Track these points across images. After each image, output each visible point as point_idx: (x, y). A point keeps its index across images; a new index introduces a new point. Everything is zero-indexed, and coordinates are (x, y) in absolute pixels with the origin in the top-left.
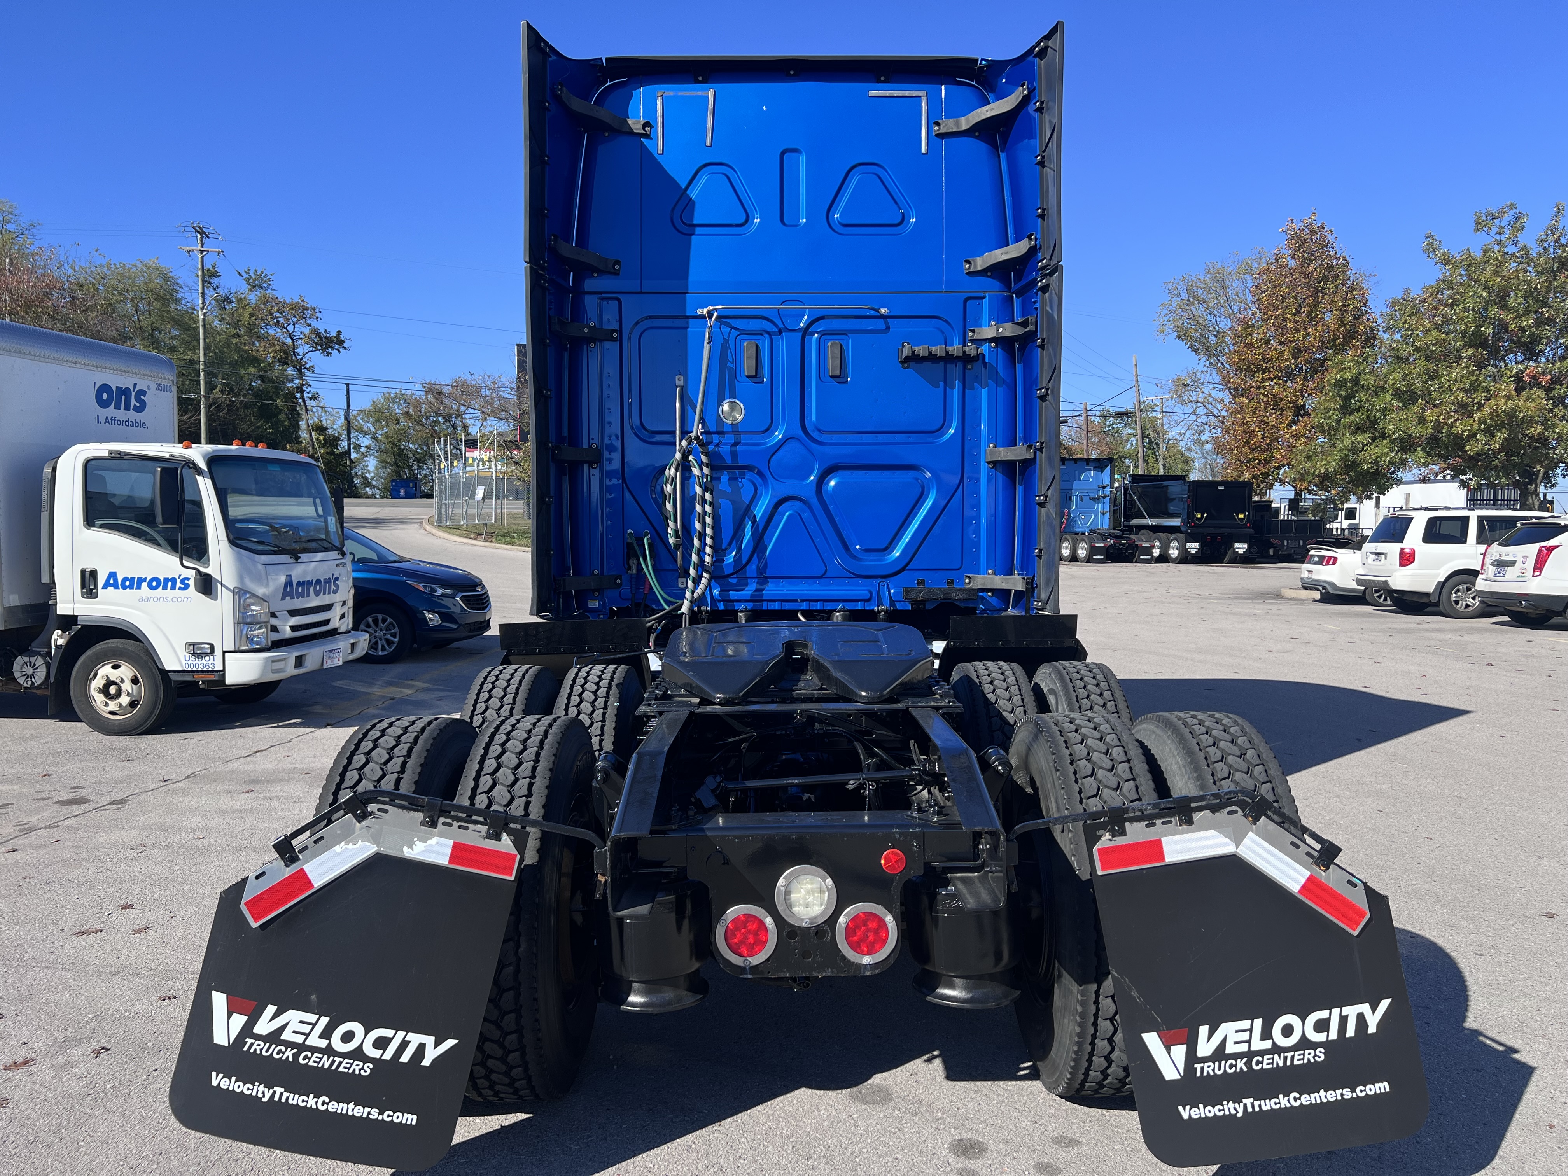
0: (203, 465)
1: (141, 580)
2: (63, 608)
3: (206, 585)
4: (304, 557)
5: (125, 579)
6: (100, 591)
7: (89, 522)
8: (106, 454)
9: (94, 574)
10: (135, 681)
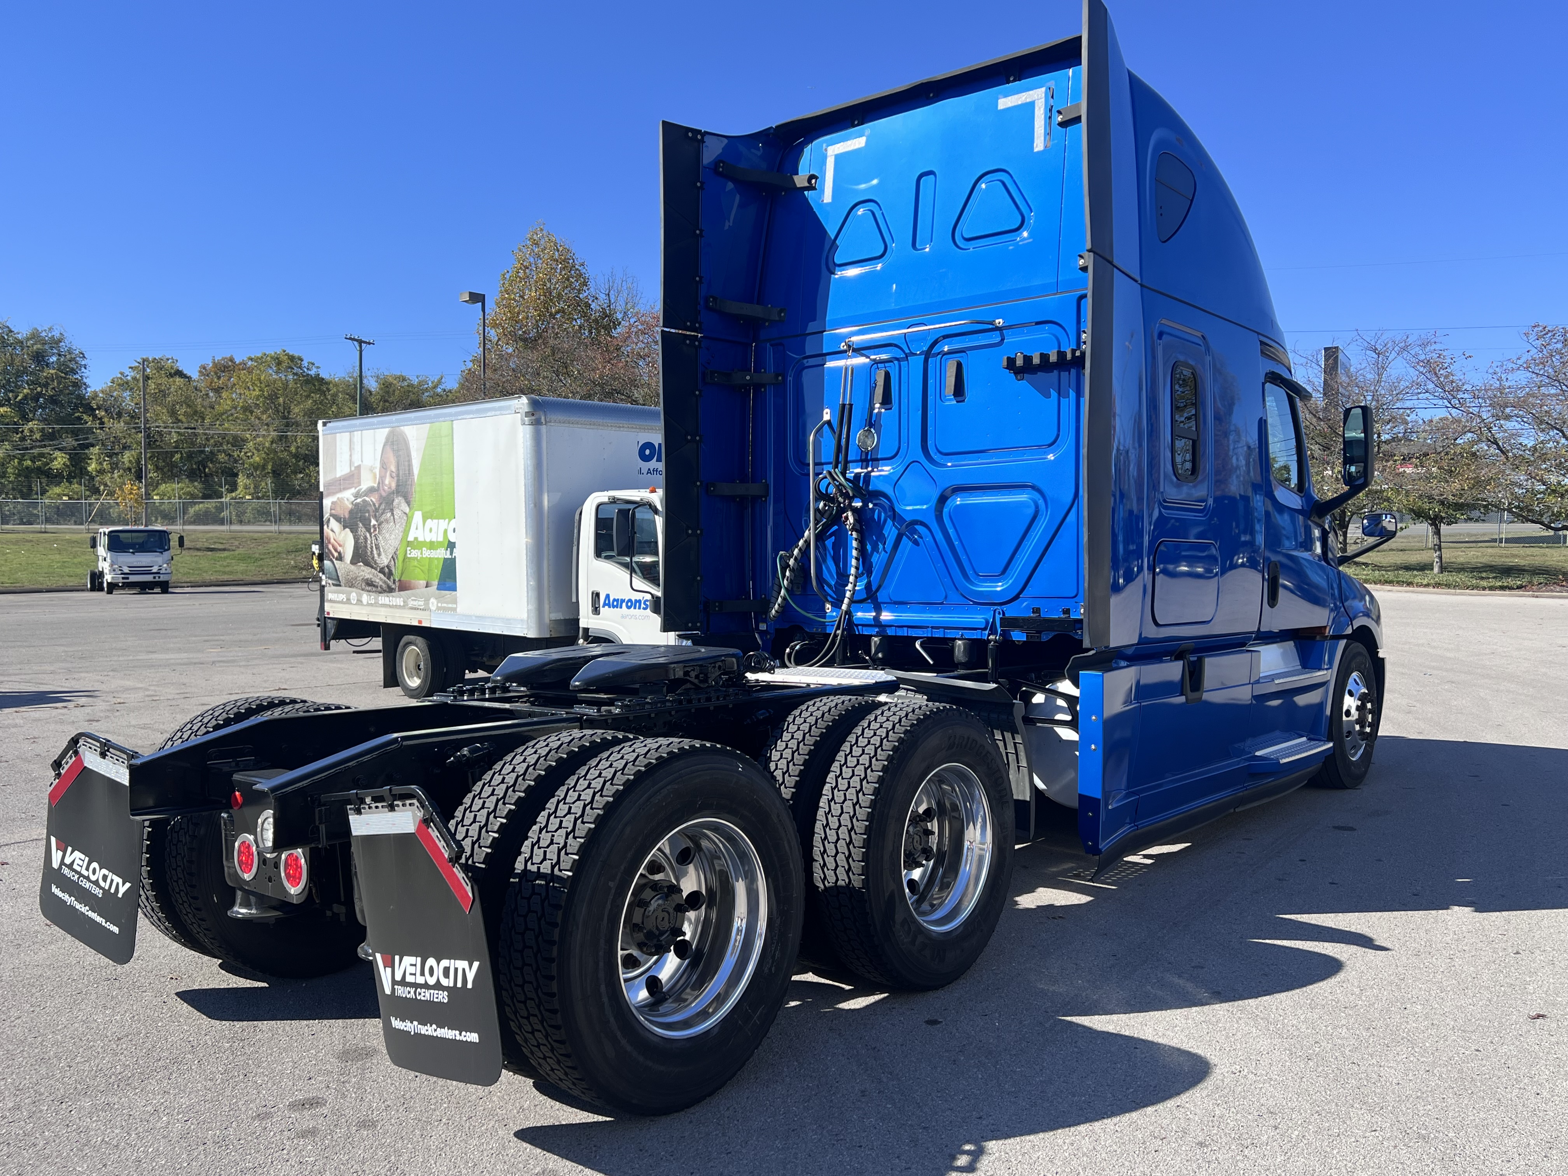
0: (659, 507)
1: (623, 601)
2: (583, 624)
3: (656, 605)
5: (614, 600)
6: (602, 609)
7: (598, 554)
8: (606, 500)
9: (598, 595)
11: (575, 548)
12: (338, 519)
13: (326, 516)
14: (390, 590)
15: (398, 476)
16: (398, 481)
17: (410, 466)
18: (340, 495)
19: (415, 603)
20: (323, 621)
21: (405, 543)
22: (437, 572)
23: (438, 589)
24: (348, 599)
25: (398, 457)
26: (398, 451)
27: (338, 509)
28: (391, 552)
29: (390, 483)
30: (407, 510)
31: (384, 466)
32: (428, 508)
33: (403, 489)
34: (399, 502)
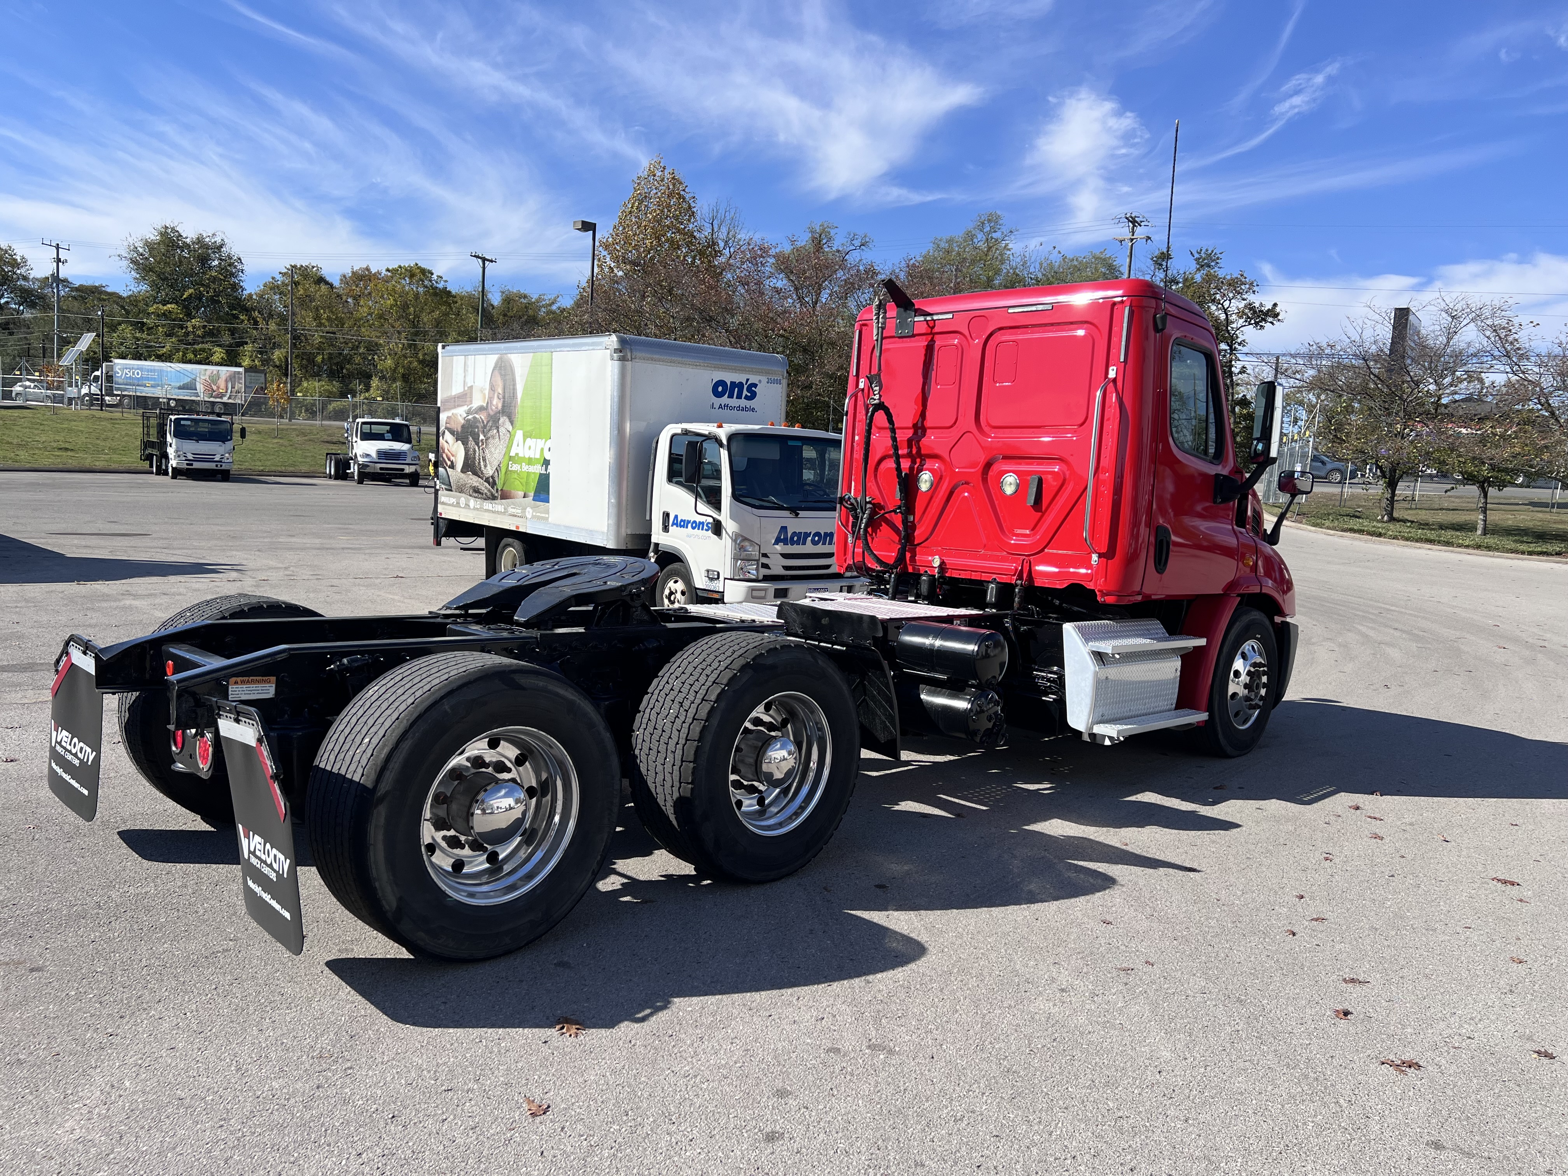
0: (725, 442)
1: (689, 522)
2: (654, 539)
3: (717, 528)
4: (802, 513)
5: (682, 520)
6: (671, 528)
7: (670, 479)
8: (679, 431)
9: (668, 515)
10: (683, 593)
11: (651, 472)
12: (452, 432)
13: (442, 428)
14: (494, 498)
15: (504, 397)
16: (504, 402)
17: (514, 389)
18: (454, 411)
19: (514, 510)
20: (436, 519)
21: (507, 458)
22: (533, 485)
23: (534, 500)
24: (458, 503)
25: (505, 381)
26: (505, 375)
27: (452, 423)
28: (496, 464)
29: (497, 404)
30: (510, 428)
31: (492, 388)
32: (529, 428)
33: (508, 410)
34: (503, 420)
